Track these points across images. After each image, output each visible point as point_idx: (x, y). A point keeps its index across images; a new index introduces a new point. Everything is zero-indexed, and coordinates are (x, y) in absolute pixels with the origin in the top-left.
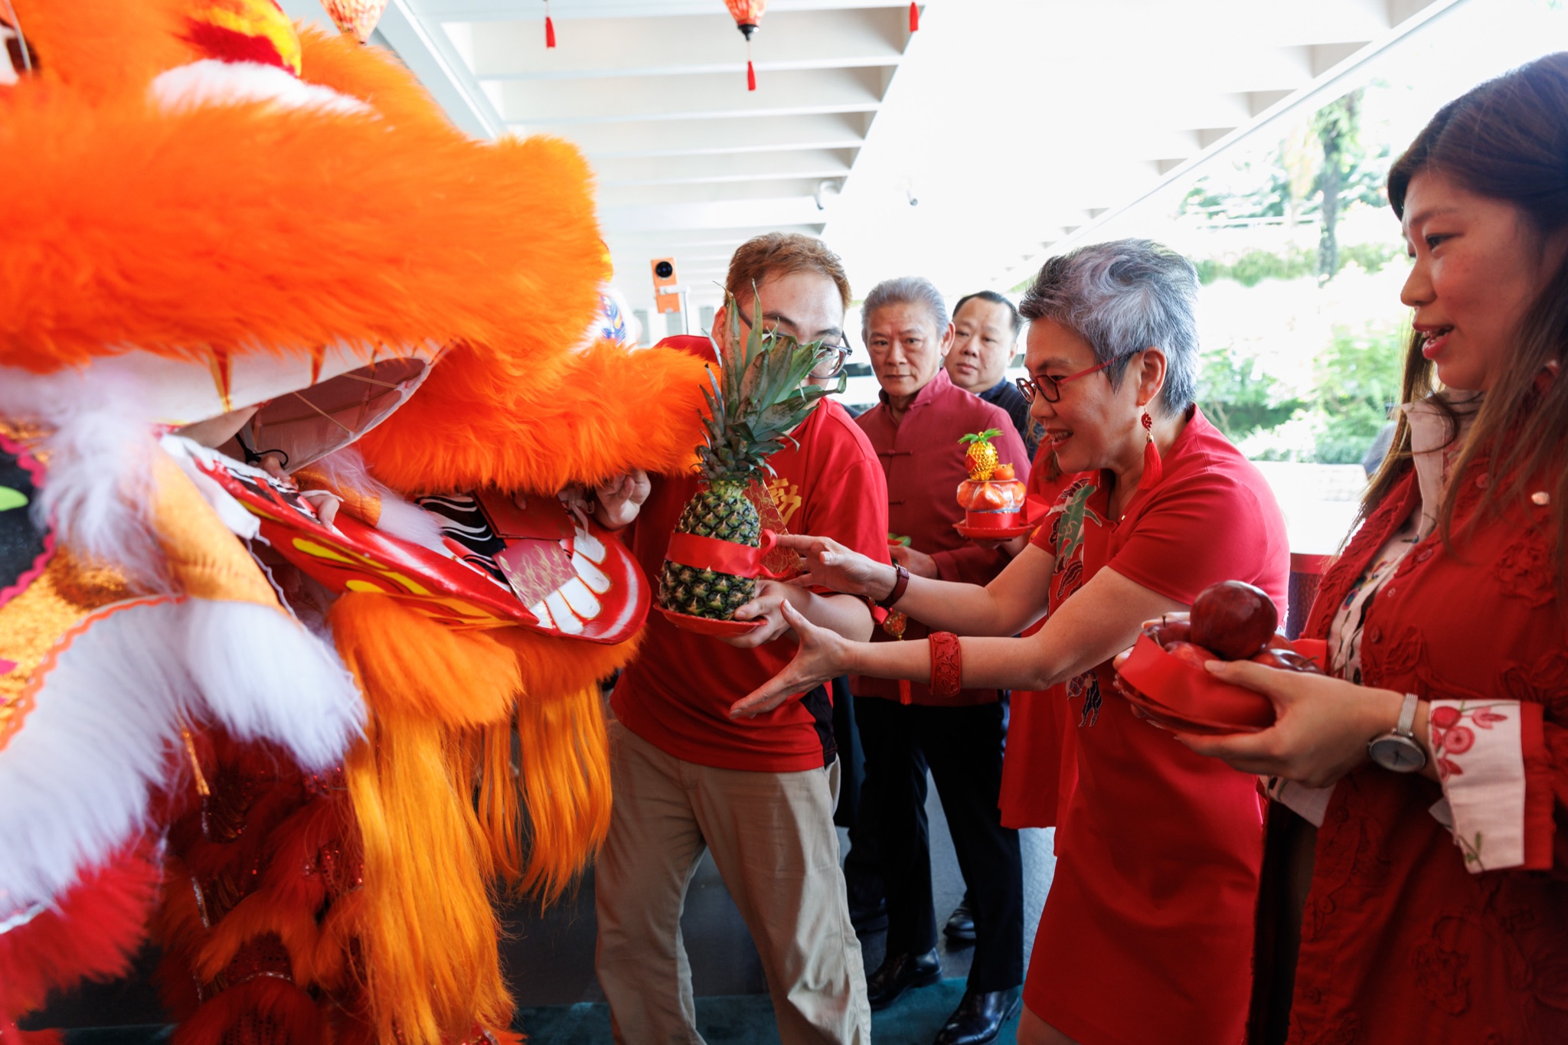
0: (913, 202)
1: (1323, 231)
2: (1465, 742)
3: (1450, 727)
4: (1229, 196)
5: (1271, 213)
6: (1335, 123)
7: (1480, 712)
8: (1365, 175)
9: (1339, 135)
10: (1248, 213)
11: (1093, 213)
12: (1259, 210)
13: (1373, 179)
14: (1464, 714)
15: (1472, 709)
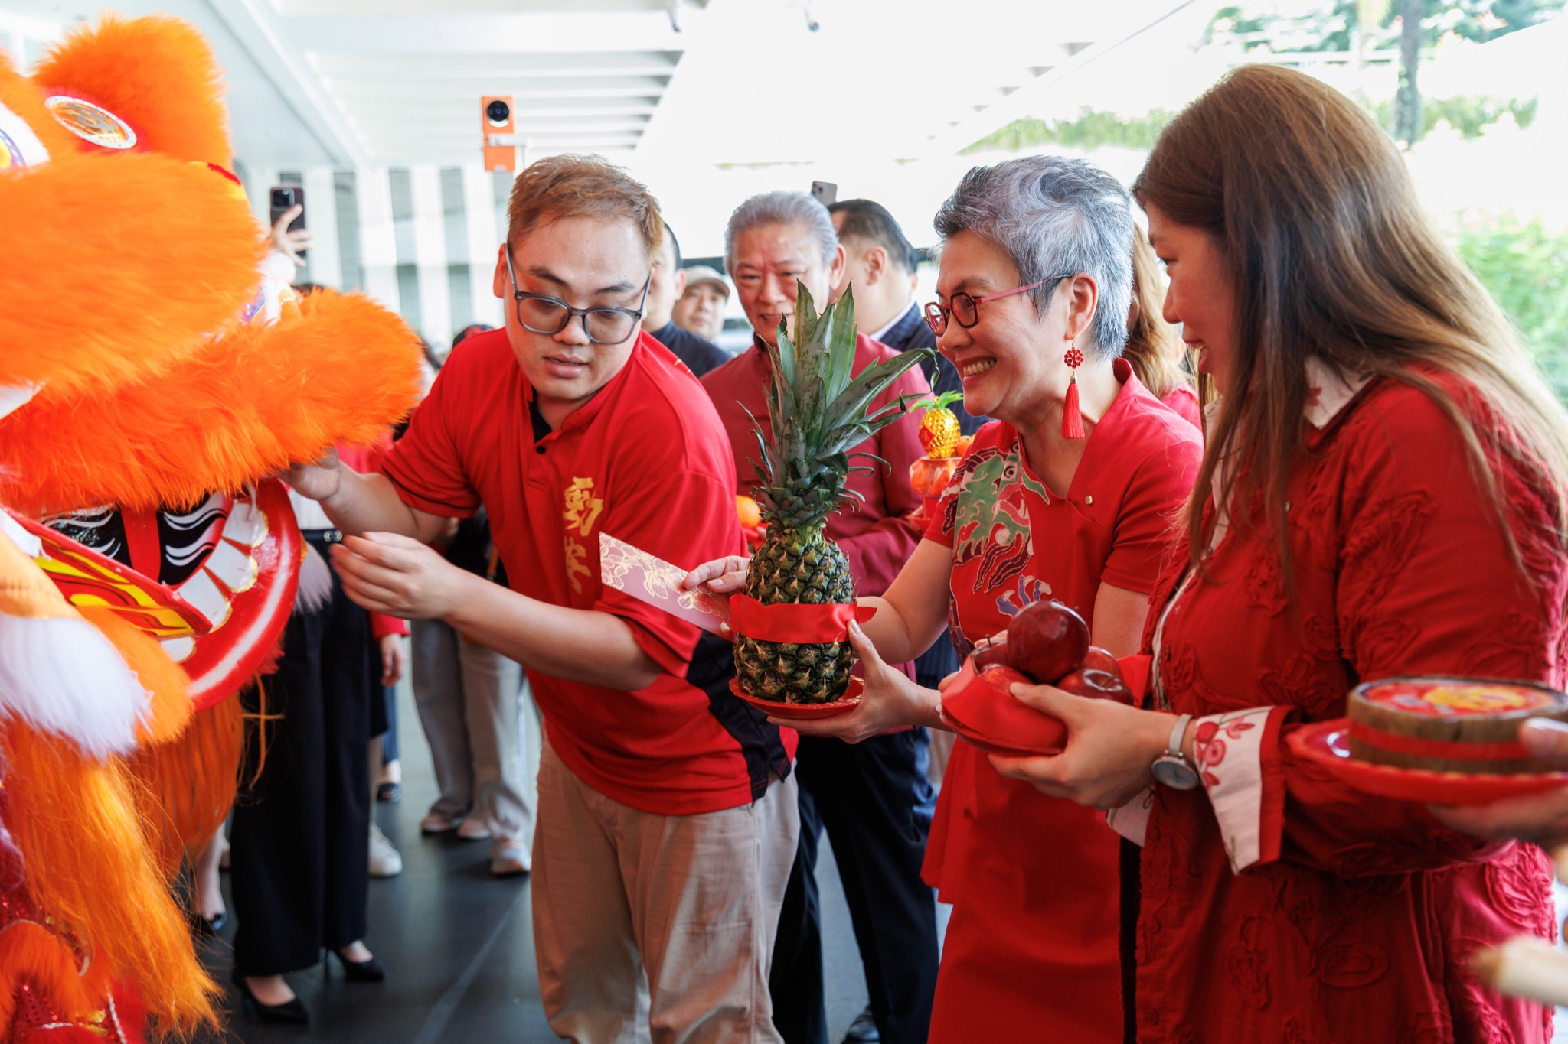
0: (814, 27)
1: (1400, 77)
2: (1219, 755)
3: (1209, 741)
4: (1275, 18)
5: (1333, 45)
7: (1235, 723)
10: (1301, 45)
11: (1073, 48)
12: (1315, 40)
14: (1222, 727)
15: (1229, 721)
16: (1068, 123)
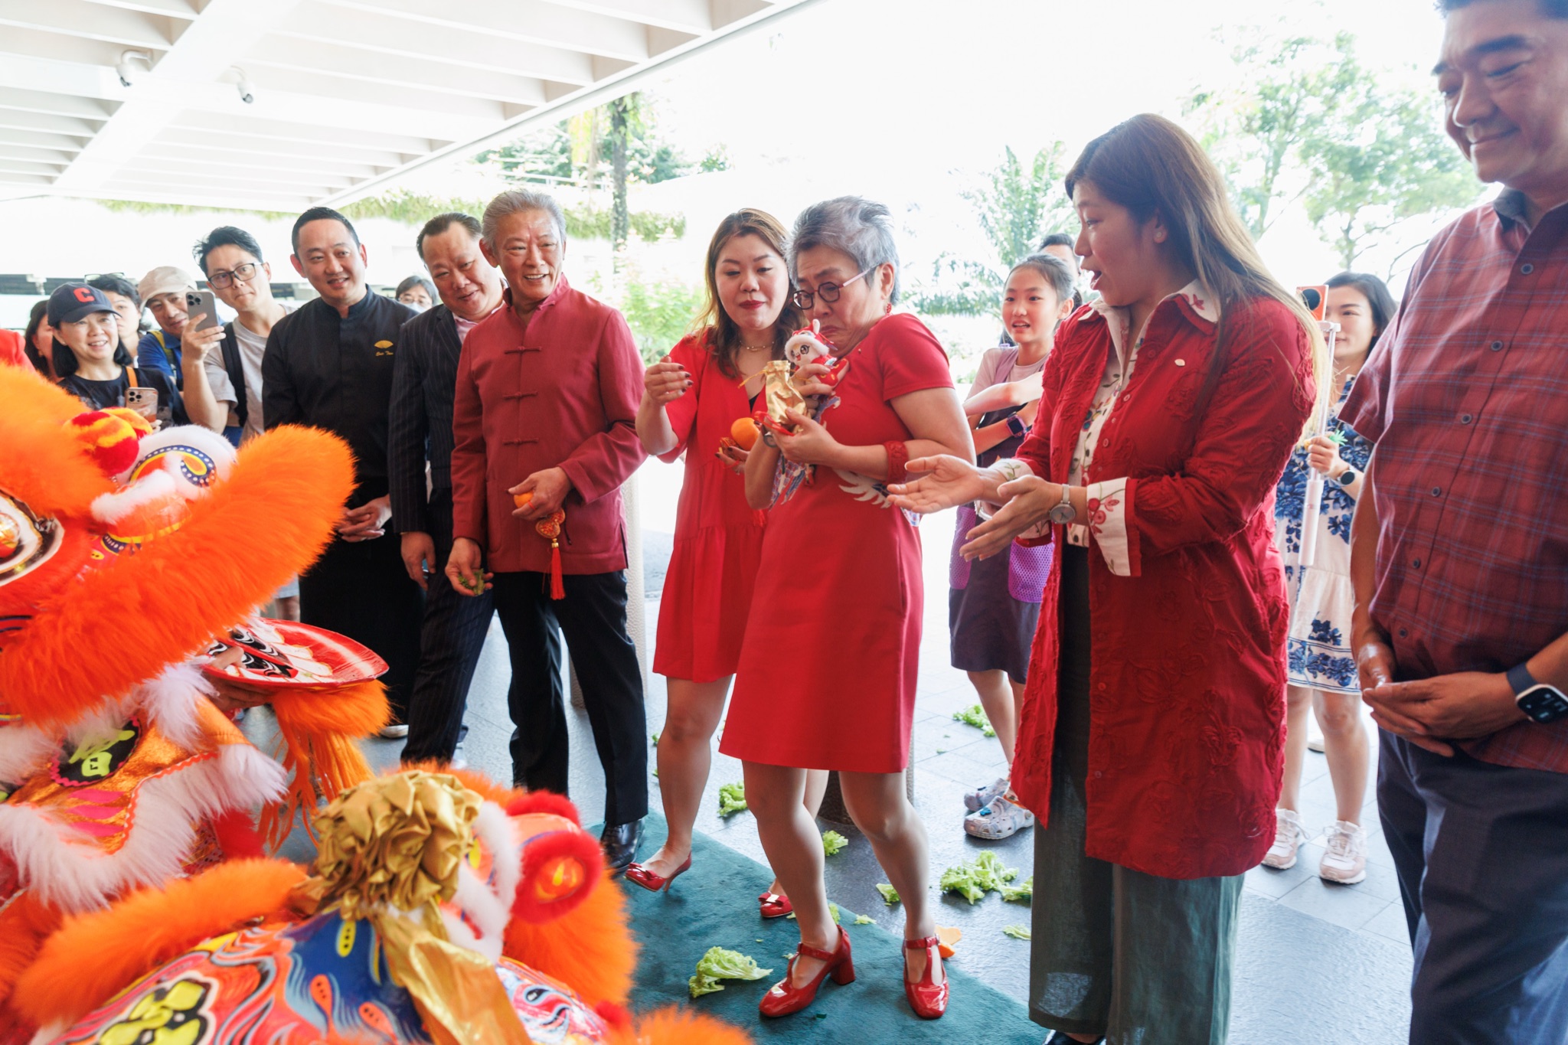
0: (246, 99)
1: (615, 197)
2: (1103, 518)
4: (522, 148)
5: (560, 173)
6: (621, 99)
8: (637, 151)
9: (625, 110)
10: (541, 170)
11: (432, 144)
12: (550, 168)
13: (643, 156)
14: (1102, 502)
16: (395, 202)
